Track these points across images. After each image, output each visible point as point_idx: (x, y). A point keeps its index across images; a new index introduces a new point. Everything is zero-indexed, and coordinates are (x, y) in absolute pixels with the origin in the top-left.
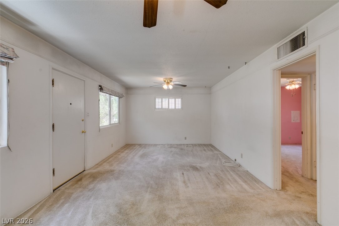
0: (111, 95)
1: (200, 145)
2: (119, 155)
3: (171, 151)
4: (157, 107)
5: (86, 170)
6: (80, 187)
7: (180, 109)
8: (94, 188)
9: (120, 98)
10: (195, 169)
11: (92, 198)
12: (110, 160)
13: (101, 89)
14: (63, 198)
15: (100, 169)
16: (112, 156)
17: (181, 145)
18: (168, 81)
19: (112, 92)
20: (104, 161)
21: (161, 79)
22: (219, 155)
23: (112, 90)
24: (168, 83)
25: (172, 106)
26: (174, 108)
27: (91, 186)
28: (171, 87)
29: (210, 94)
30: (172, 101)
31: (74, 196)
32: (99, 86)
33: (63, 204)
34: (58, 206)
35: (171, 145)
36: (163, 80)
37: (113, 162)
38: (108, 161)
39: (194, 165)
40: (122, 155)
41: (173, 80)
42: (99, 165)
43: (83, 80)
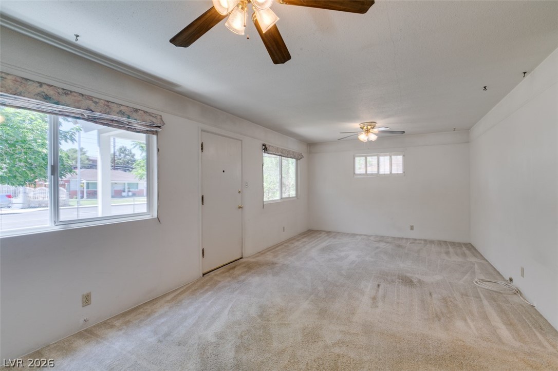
0: (281, 156)
1: (440, 243)
2: (293, 243)
3: (377, 248)
4: (357, 172)
5: (243, 257)
6: (230, 277)
7: (401, 174)
8: (243, 281)
9: (297, 159)
10: (407, 281)
11: (237, 292)
13: (265, 149)
14: (209, 284)
15: (261, 259)
17: (403, 238)
18: (367, 128)
19: (282, 153)
20: (269, 249)
21: (356, 125)
22: (476, 266)
23: (282, 150)
24: (368, 131)
25: (385, 170)
26: (389, 173)
27: (243, 277)
28: (373, 137)
29: (468, 142)
30: (385, 160)
31: (220, 285)
32: (263, 145)
33: (207, 291)
34: (202, 291)
35: (382, 237)
36: (359, 126)
37: (279, 252)
38: (274, 250)
39: (408, 275)
41: (377, 125)
42: (261, 253)
43: (240, 140)
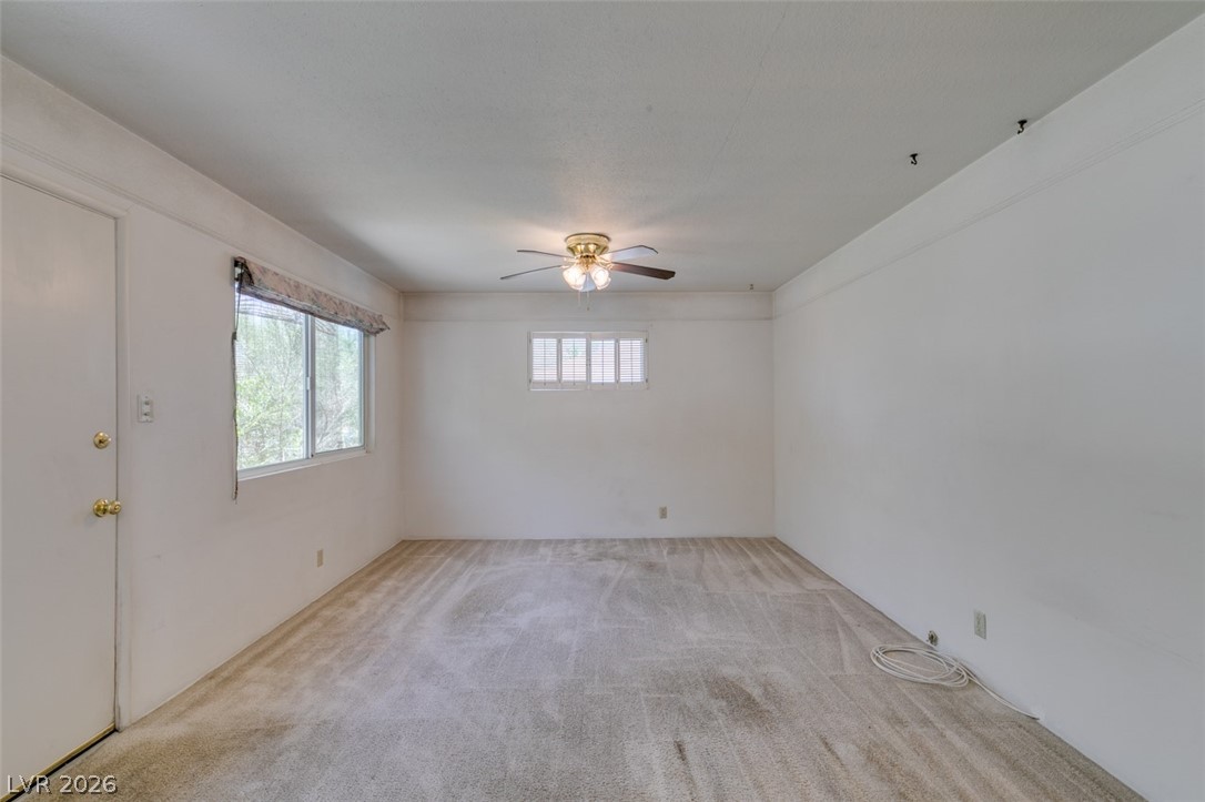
0: (313, 315)
2: (352, 604)
3: (604, 581)
4: (538, 375)
5: (124, 722)
7: (638, 383)
12: (293, 641)
13: (245, 276)
16: (314, 616)
17: (644, 542)
18: (587, 250)
19: (314, 302)
21: (554, 239)
22: (834, 603)
23: (316, 292)
24: (588, 258)
25: (603, 374)
26: (613, 380)
28: (601, 278)
29: (770, 318)
30: (604, 348)
32: (236, 263)
35: (600, 541)
36: (565, 246)
38: (278, 652)
40: (365, 604)
41: (611, 246)
43: (107, 215)
